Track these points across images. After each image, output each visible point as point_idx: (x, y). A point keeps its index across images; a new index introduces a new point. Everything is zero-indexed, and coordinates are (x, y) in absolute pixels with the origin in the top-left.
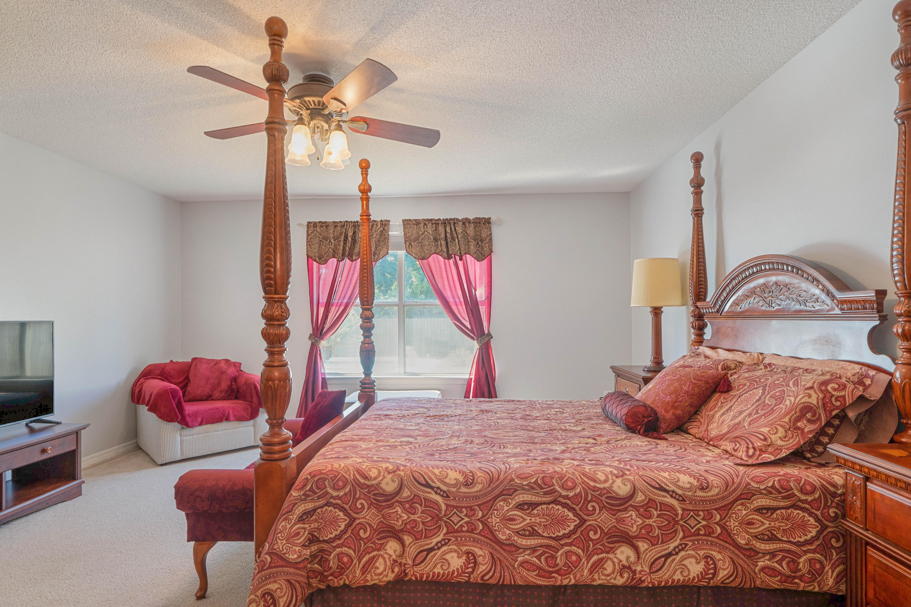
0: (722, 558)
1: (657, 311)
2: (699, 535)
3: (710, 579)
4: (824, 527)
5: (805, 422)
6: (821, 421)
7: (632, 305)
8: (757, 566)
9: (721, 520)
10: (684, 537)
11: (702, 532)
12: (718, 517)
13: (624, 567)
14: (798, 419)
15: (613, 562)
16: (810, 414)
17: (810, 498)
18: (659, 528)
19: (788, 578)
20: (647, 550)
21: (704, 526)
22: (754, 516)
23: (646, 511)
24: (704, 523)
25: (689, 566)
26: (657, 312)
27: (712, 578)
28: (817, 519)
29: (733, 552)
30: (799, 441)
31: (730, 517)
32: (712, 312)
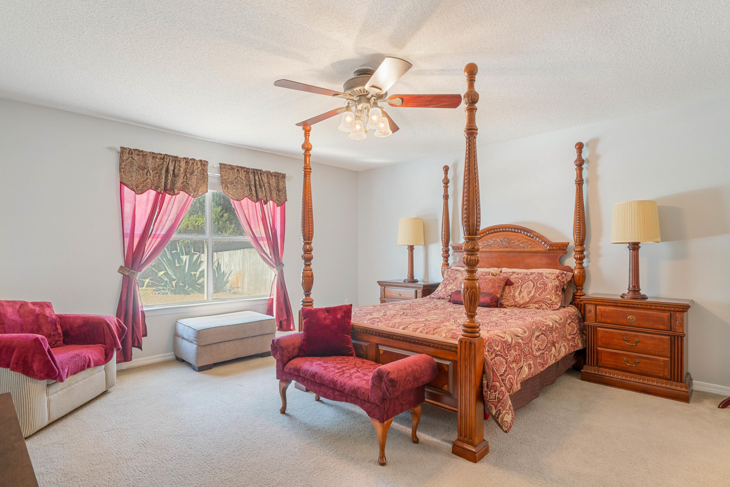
2: (562, 337)
12: (564, 329)
20: (557, 347)
26: (411, 248)
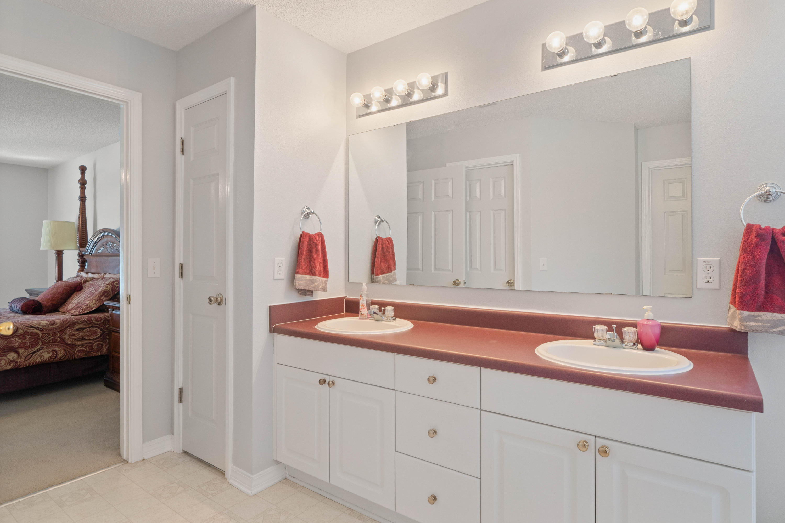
0: (60, 350)
1: (59, 253)
2: (50, 343)
3: (54, 359)
4: (104, 332)
5: (104, 297)
6: (110, 296)
7: (41, 249)
8: (76, 350)
9: (60, 335)
10: (42, 345)
11: (51, 341)
12: (59, 335)
13: (11, 361)
14: (101, 296)
15: (6, 361)
16: (106, 294)
17: (99, 323)
18: (30, 342)
19: (88, 353)
20: (23, 352)
21: (52, 339)
22: (75, 332)
23: (23, 336)
24: (52, 338)
25: (44, 355)
27: (55, 358)
28: (101, 330)
29: (65, 347)
30: (101, 304)
31: (64, 334)
32: (87, 254)
